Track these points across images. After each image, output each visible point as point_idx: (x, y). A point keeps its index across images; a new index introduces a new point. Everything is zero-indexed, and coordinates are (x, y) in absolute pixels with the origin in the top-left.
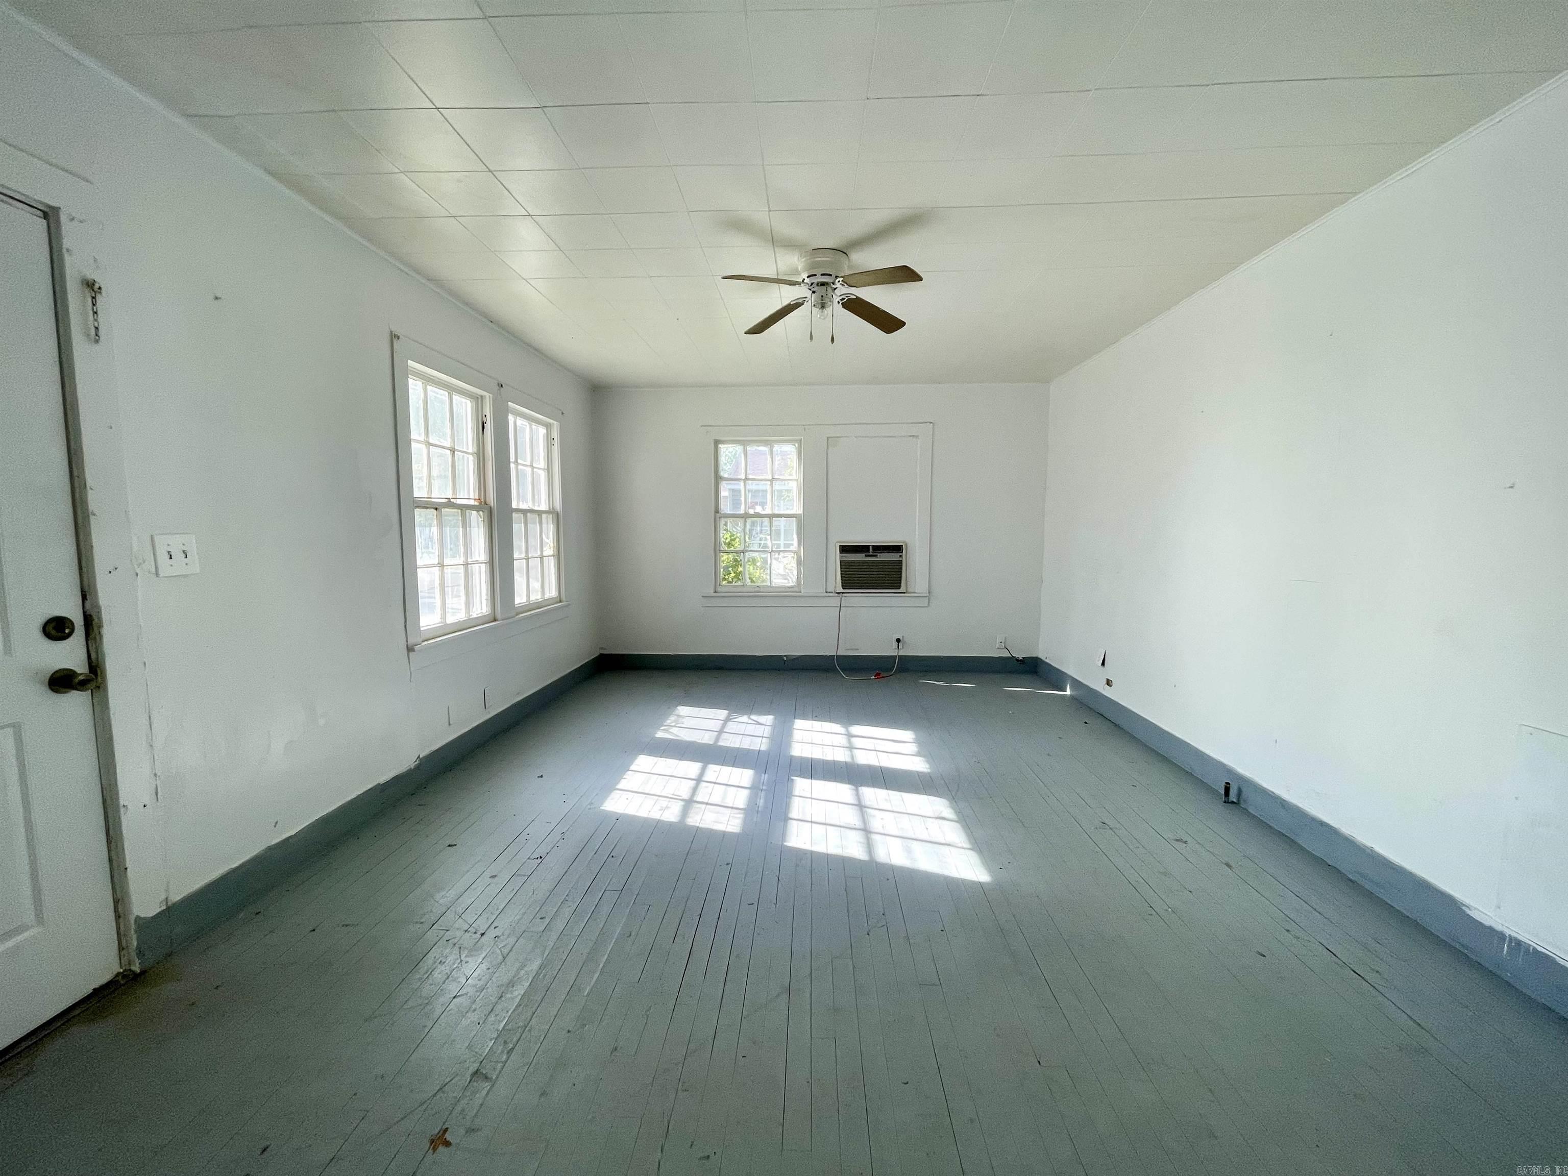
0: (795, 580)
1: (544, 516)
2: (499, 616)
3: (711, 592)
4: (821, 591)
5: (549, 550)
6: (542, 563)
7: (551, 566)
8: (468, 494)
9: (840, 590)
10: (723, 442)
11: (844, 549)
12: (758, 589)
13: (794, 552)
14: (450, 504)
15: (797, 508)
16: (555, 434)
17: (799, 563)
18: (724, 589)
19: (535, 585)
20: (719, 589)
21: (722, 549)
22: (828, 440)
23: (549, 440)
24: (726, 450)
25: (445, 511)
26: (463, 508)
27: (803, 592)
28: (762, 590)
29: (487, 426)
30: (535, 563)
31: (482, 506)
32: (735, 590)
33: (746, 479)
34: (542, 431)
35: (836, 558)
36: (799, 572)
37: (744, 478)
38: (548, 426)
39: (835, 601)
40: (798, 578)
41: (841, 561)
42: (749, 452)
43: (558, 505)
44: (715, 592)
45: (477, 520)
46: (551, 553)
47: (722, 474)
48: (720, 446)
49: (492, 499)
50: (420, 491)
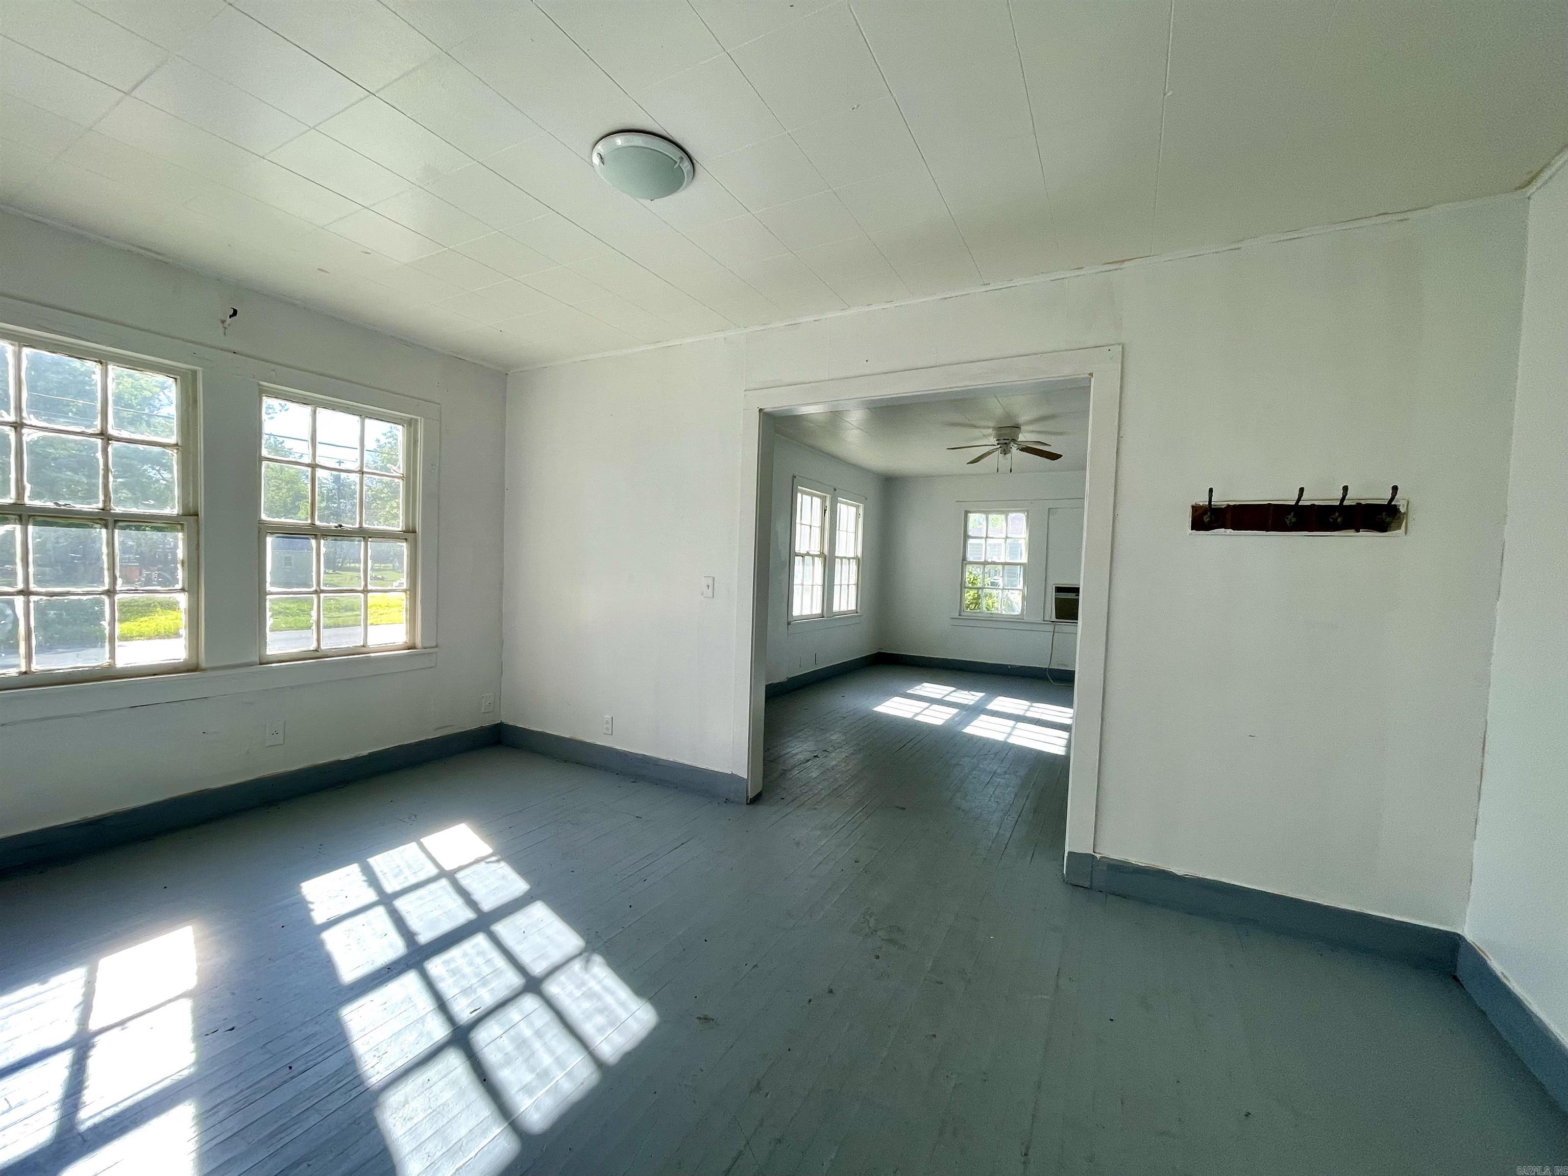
0: (1020, 610)
1: (851, 560)
2: (825, 615)
3: (957, 615)
4: (1039, 619)
5: (853, 580)
6: (848, 587)
7: (853, 590)
8: (815, 550)
9: (1054, 619)
10: (970, 512)
11: (1059, 590)
12: (991, 615)
13: (1020, 590)
14: (808, 554)
15: (1024, 559)
16: (861, 512)
17: (1023, 597)
18: (967, 614)
19: (844, 602)
20: (963, 614)
21: (966, 586)
22: (1049, 512)
23: (857, 515)
24: (972, 517)
25: (806, 557)
26: (813, 556)
27: (1026, 619)
28: (994, 616)
29: (827, 512)
30: (844, 588)
31: (822, 555)
32: (974, 615)
33: (987, 537)
34: (854, 509)
35: (1052, 595)
36: (1023, 603)
37: (985, 536)
38: (857, 507)
39: (1051, 628)
40: (1023, 610)
41: (1056, 598)
42: (990, 519)
43: (859, 555)
44: (960, 615)
45: (819, 562)
46: (854, 583)
47: (970, 533)
48: (970, 515)
49: (826, 551)
50: (797, 550)
